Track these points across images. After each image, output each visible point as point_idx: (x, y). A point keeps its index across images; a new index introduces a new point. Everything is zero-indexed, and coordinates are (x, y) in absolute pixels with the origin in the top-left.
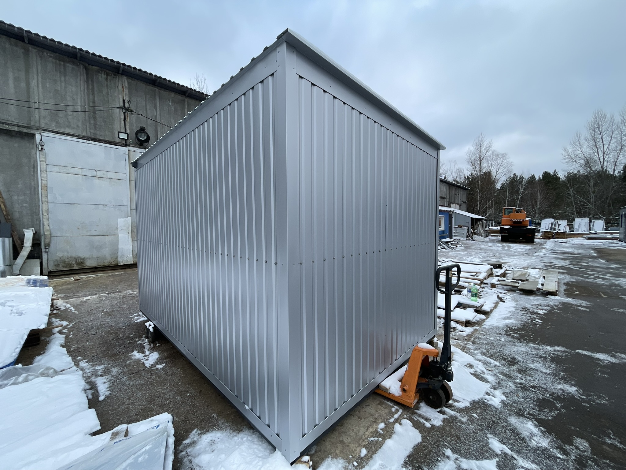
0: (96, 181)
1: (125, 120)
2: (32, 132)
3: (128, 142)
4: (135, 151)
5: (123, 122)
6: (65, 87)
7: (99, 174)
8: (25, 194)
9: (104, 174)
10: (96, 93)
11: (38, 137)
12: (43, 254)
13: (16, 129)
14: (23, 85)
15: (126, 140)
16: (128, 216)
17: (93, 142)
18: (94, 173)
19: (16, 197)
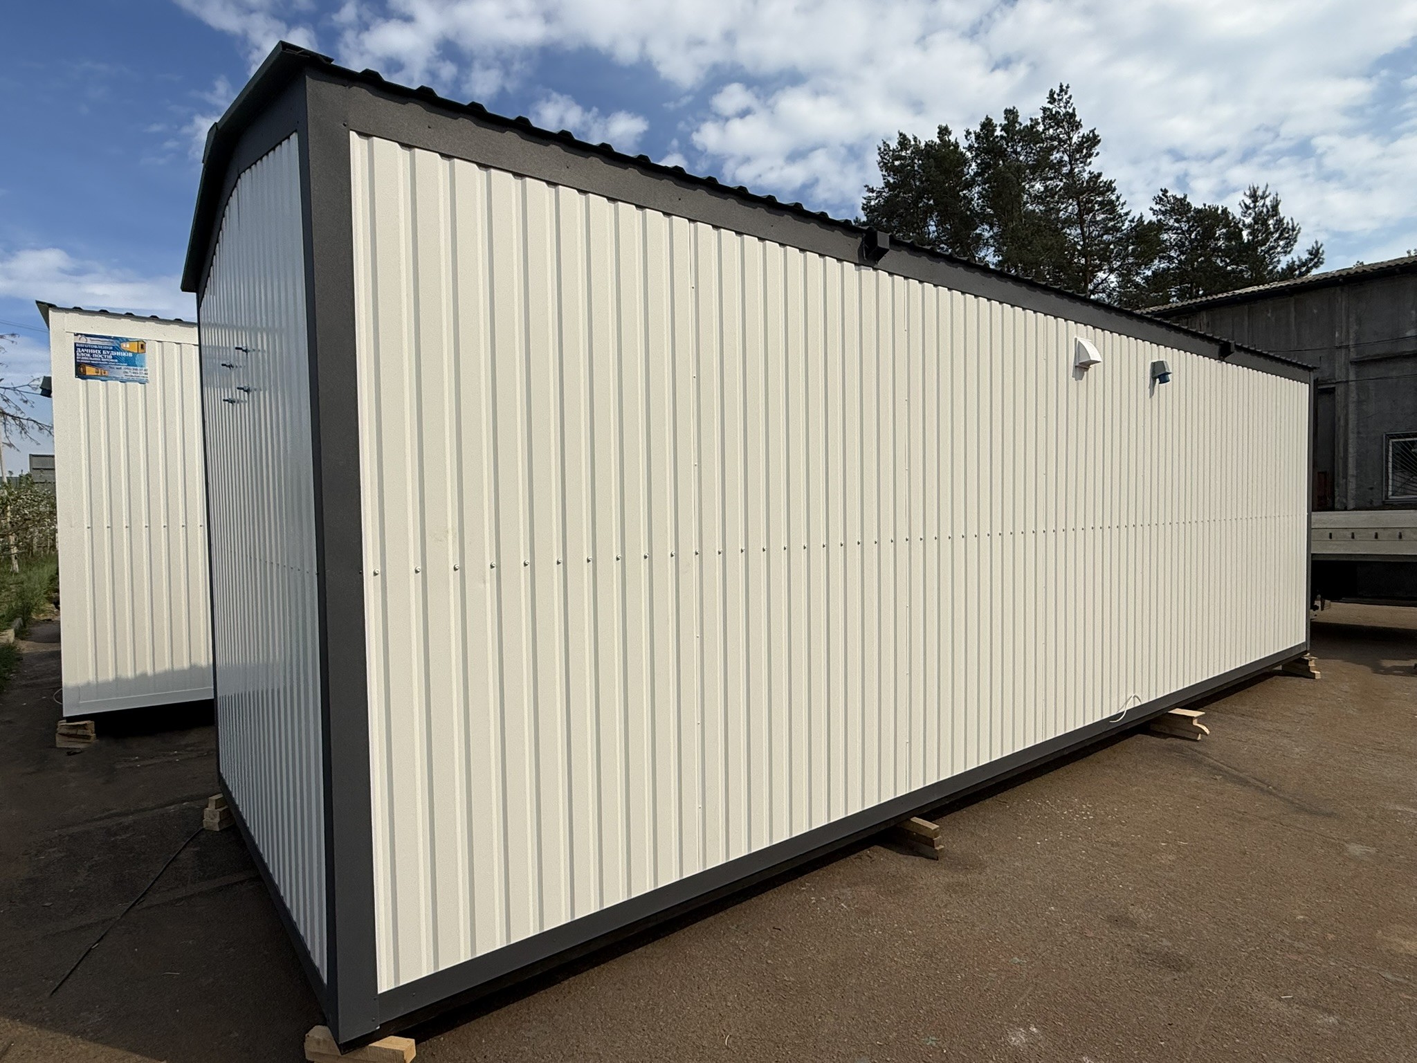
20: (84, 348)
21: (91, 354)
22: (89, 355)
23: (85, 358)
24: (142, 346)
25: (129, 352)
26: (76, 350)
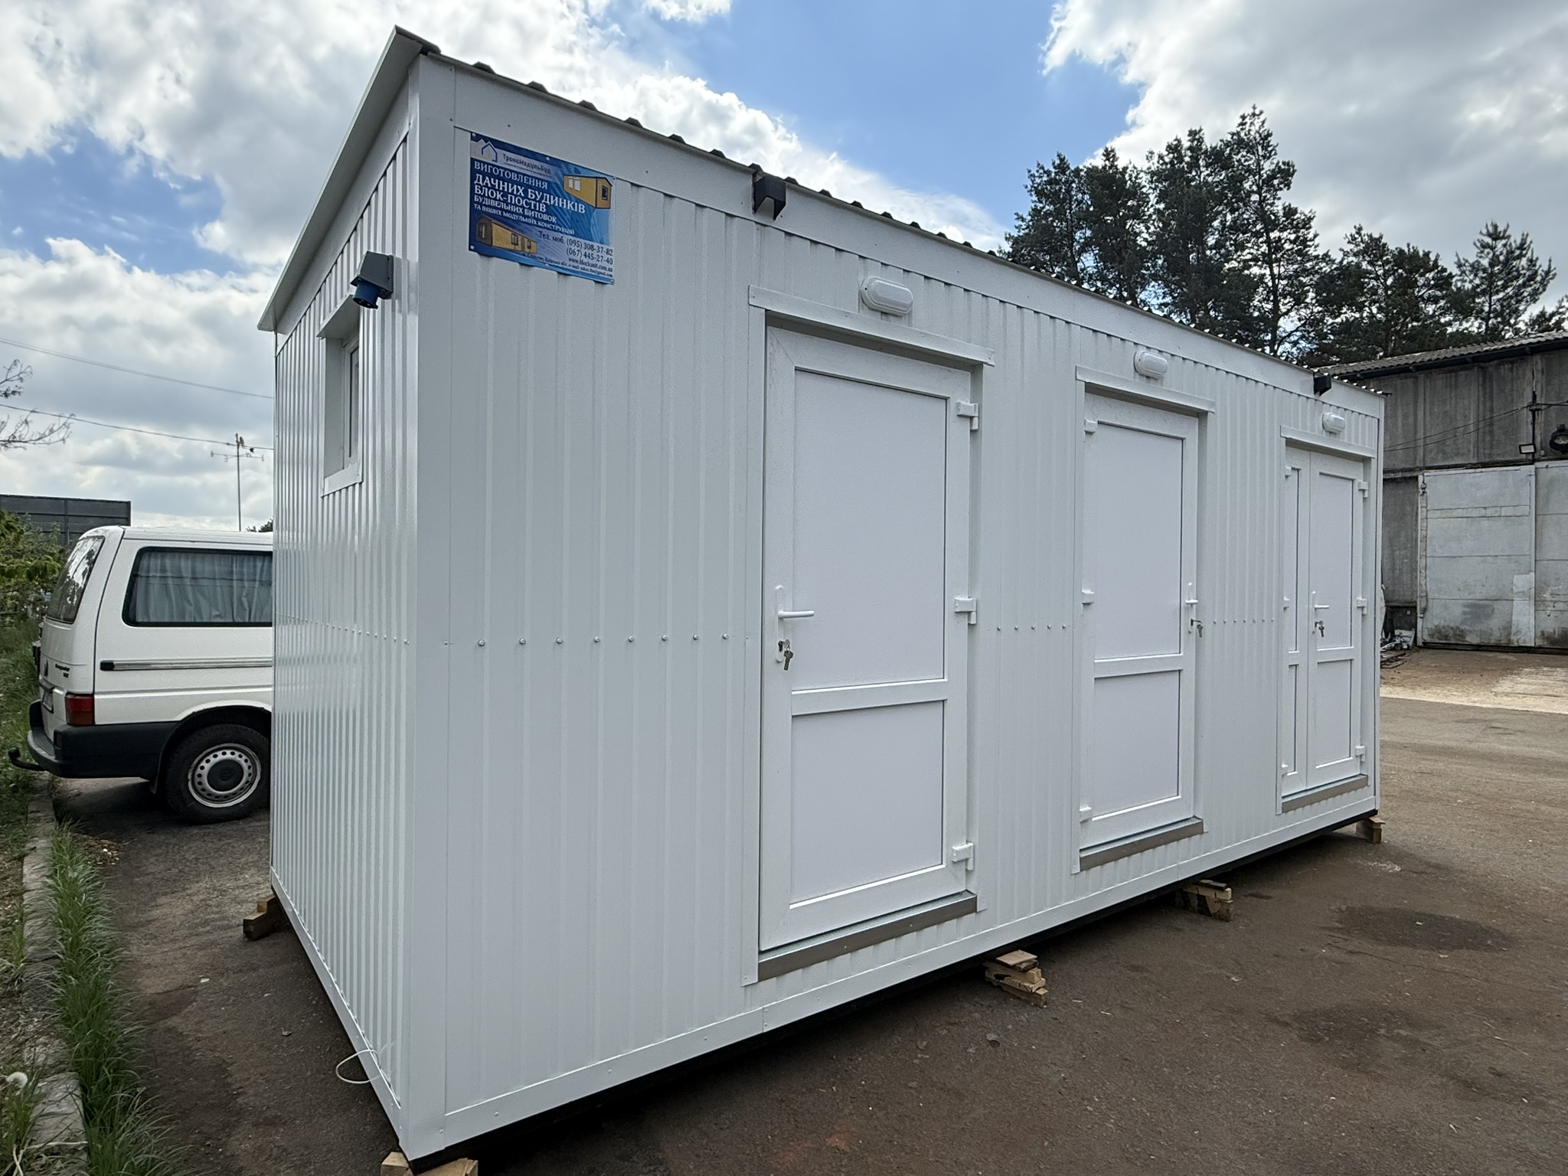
0: (1485, 523)
1: (1533, 424)
2: (1415, 474)
3: (1536, 456)
4: (1547, 467)
5: (1530, 427)
6: (1456, 404)
7: (1489, 512)
8: (1406, 549)
9: (1496, 511)
10: (1494, 395)
11: (1420, 478)
12: (1419, 620)
13: (1400, 475)
14: (1411, 420)
15: (1533, 454)
16: (1530, 571)
17: (1483, 470)
18: (1483, 512)
19: (1397, 552)
20: (491, 175)
21: (505, 194)
22: (499, 196)
23: (492, 203)
24: (604, 191)
25: (578, 201)
26: (473, 178)
